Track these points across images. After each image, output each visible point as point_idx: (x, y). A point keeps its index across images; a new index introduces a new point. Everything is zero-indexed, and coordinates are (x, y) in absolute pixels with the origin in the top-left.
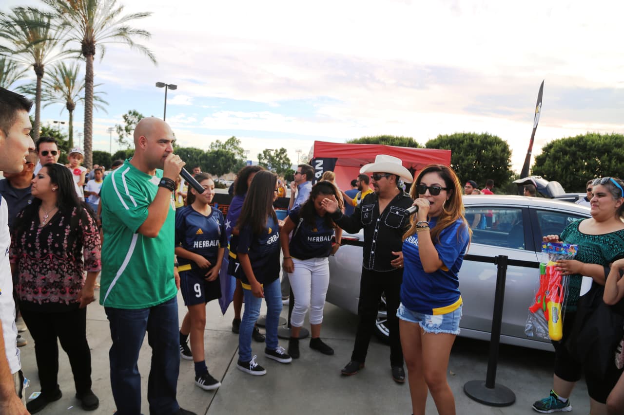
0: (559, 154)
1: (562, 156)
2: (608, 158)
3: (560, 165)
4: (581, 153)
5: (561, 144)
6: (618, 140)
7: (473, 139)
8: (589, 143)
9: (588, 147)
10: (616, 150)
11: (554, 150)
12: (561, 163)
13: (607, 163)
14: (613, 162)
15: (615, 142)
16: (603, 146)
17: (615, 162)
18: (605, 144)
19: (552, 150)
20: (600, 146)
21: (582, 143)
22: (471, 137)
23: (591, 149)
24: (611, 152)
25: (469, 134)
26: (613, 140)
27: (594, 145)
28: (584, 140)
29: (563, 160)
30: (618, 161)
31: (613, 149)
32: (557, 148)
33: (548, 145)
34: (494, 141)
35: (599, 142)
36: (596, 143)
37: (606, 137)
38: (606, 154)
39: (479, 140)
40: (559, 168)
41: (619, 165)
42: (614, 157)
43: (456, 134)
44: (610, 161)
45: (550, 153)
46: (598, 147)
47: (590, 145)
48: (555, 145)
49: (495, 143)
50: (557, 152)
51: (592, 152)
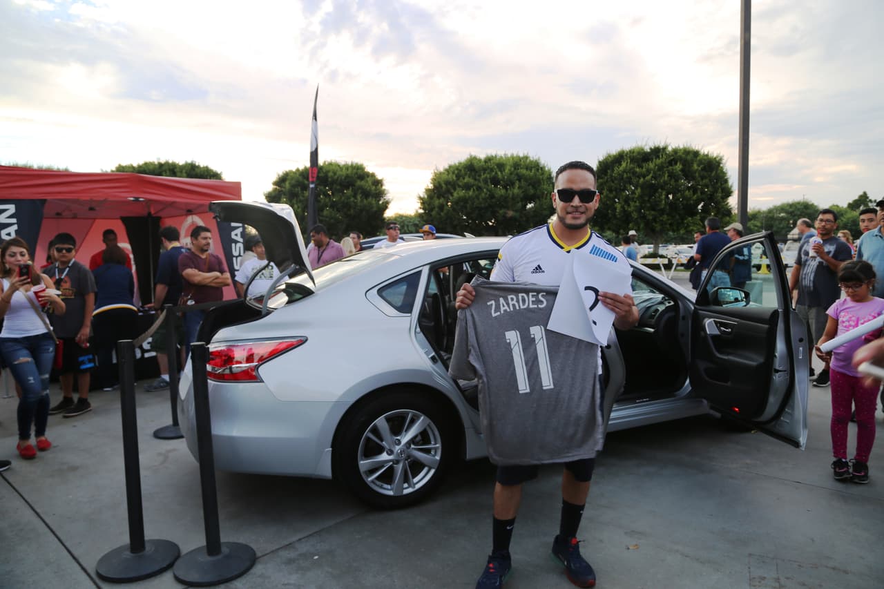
0: (296, 189)
1: (300, 192)
2: (353, 194)
3: (300, 205)
4: (322, 187)
5: (298, 176)
6: (359, 171)
7: (175, 170)
8: (330, 174)
9: (330, 180)
10: (359, 183)
11: (290, 183)
12: (301, 201)
13: (352, 199)
14: (359, 197)
15: (357, 173)
16: (345, 179)
17: (361, 198)
18: (347, 176)
19: (287, 185)
20: (343, 178)
21: (321, 175)
22: (171, 167)
23: (334, 182)
24: (354, 186)
25: (167, 163)
26: (355, 171)
27: (336, 177)
28: (324, 171)
29: (303, 197)
30: (364, 197)
31: (356, 182)
32: (293, 182)
33: (279, 179)
34: (206, 174)
35: (341, 173)
36: (338, 173)
37: (347, 167)
38: (351, 189)
39: (184, 171)
40: (298, 207)
41: (365, 201)
42: (360, 191)
43: (146, 164)
44: (355, 196)
45: (284, 188)
46: (341, 179)
47: (332, 177)
48: (289, 177)
49: (207, 176)
50: (293, 186)
51: (335, 186)
